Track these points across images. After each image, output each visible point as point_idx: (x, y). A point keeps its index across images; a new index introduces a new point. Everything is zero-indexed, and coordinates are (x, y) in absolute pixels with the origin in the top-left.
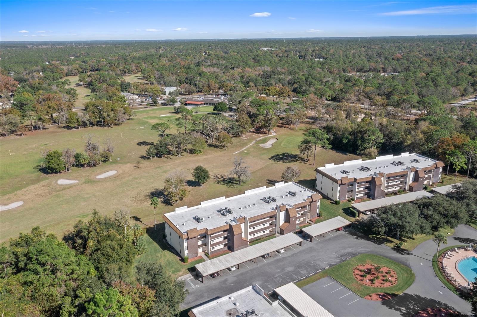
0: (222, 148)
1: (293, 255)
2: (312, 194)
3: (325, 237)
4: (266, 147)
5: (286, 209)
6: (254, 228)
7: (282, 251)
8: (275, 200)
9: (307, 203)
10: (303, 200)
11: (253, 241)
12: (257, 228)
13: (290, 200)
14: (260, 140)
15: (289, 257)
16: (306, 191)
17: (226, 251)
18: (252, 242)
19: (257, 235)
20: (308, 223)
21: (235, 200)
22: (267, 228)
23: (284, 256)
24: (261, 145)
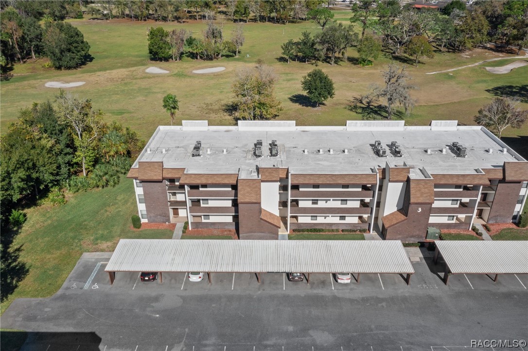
0: (412, 64)
1: (365, 300)
2: (512, 159)
3: (500, 283)
4: (495, 73)
5: (406, 179)
6: (315, 202)
7: (345, 280)
8: (399, 152)
9: (480, 179)
10: (476, 170)
11: (303, 231)
12: (321, 204)
13: (441, 163)
14: (495, 62)
15: (352, 301)
16: (502, 151)
17: (230, 231)
18: (299, 231)
19: (320, 220)
20: (474, 229)
21: (313, 133)
22: (351, 211)
23: (339, 294)
24: (488, 68)
